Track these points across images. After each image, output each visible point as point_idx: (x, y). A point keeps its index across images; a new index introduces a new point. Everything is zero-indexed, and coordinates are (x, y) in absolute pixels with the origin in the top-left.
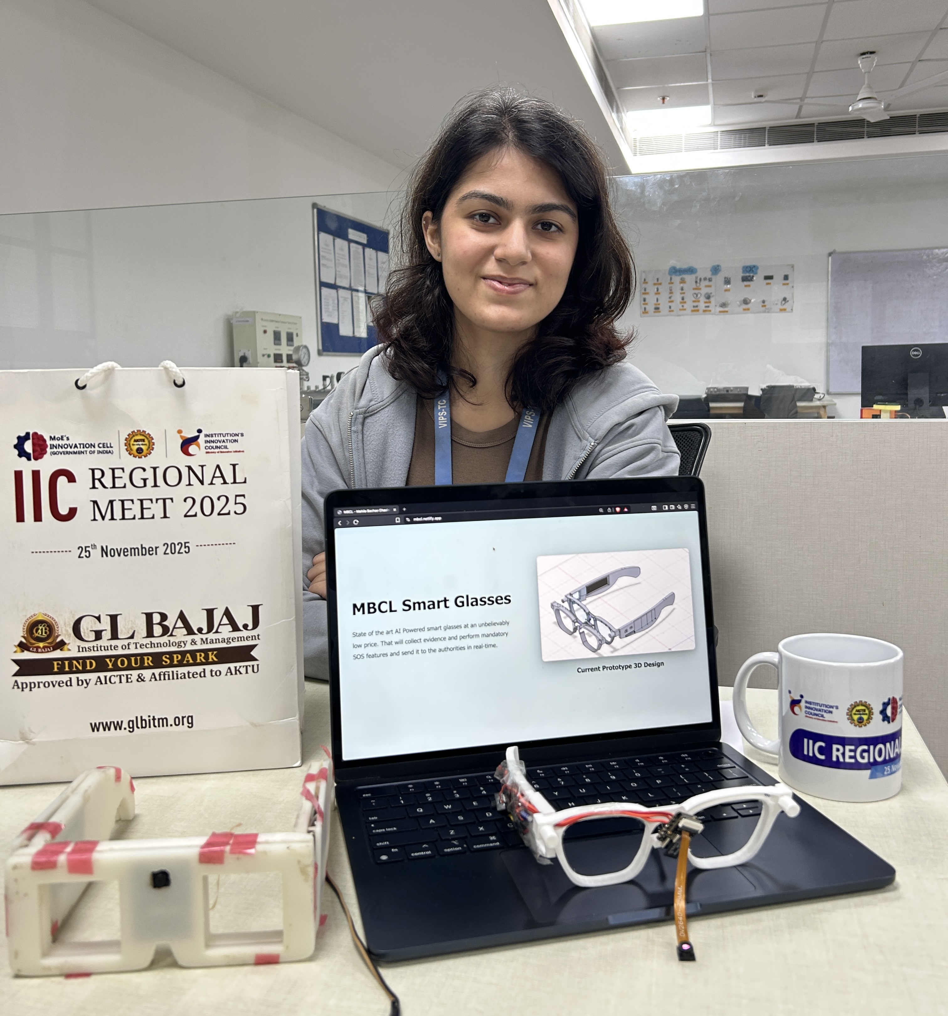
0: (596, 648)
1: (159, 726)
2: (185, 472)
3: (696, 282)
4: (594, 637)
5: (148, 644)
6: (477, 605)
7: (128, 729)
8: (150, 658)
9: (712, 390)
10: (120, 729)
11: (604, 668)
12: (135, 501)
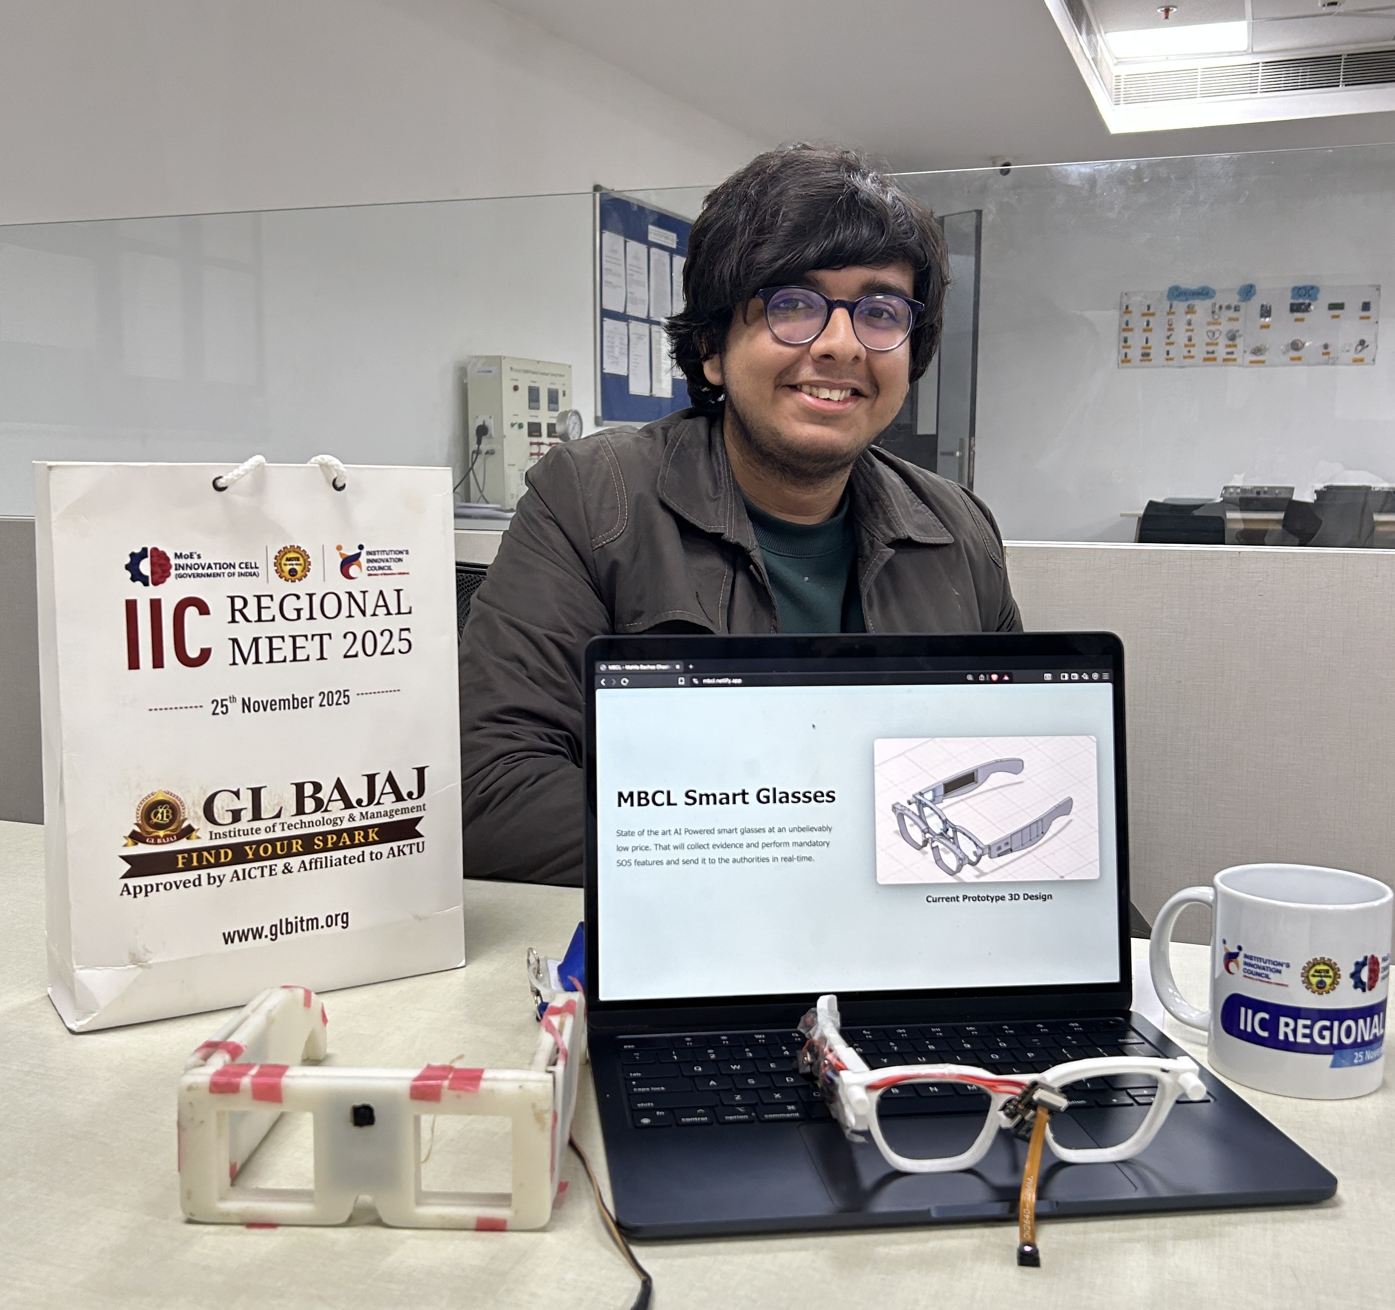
1: (308, 929)
2: (345, 599)
5: (298, 824)
7: (270, 936)
8: (300, 842)
10: (260, 937)
12: (286, 638)
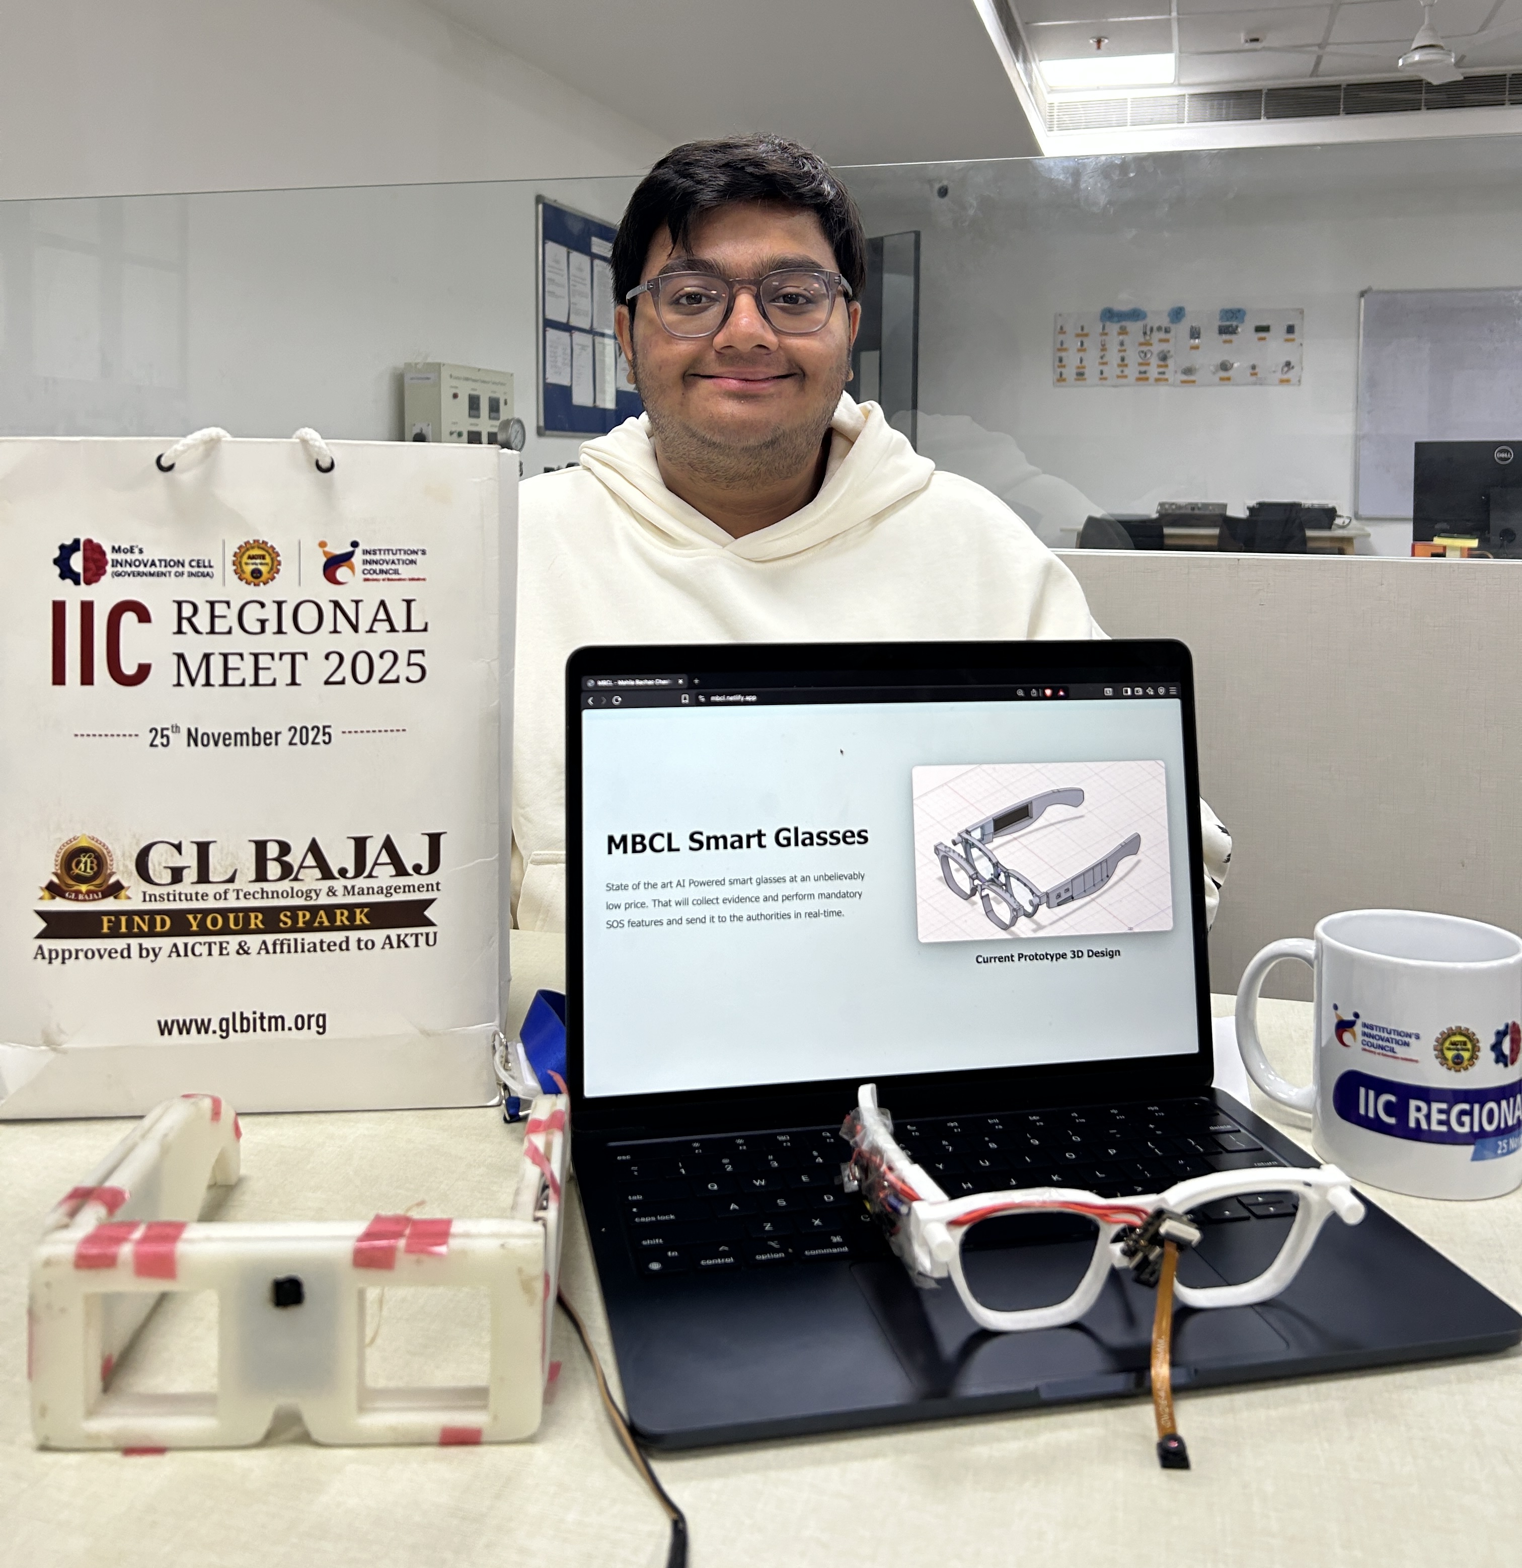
0: (1008, 922)
1: (270, 1030)
2: (328, 610)
3: (1145, 333)
4: (1004, 904)
5: (258, 893)
6: (812, 844)
7: (219, 1033)
8: (260, 916)
9: (1167, 506)
10: (206, 1032)
11: (1020, 956)
12: (246, 656)
